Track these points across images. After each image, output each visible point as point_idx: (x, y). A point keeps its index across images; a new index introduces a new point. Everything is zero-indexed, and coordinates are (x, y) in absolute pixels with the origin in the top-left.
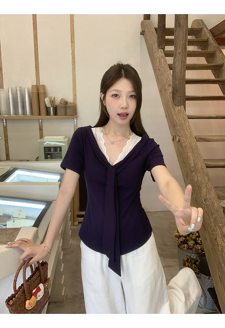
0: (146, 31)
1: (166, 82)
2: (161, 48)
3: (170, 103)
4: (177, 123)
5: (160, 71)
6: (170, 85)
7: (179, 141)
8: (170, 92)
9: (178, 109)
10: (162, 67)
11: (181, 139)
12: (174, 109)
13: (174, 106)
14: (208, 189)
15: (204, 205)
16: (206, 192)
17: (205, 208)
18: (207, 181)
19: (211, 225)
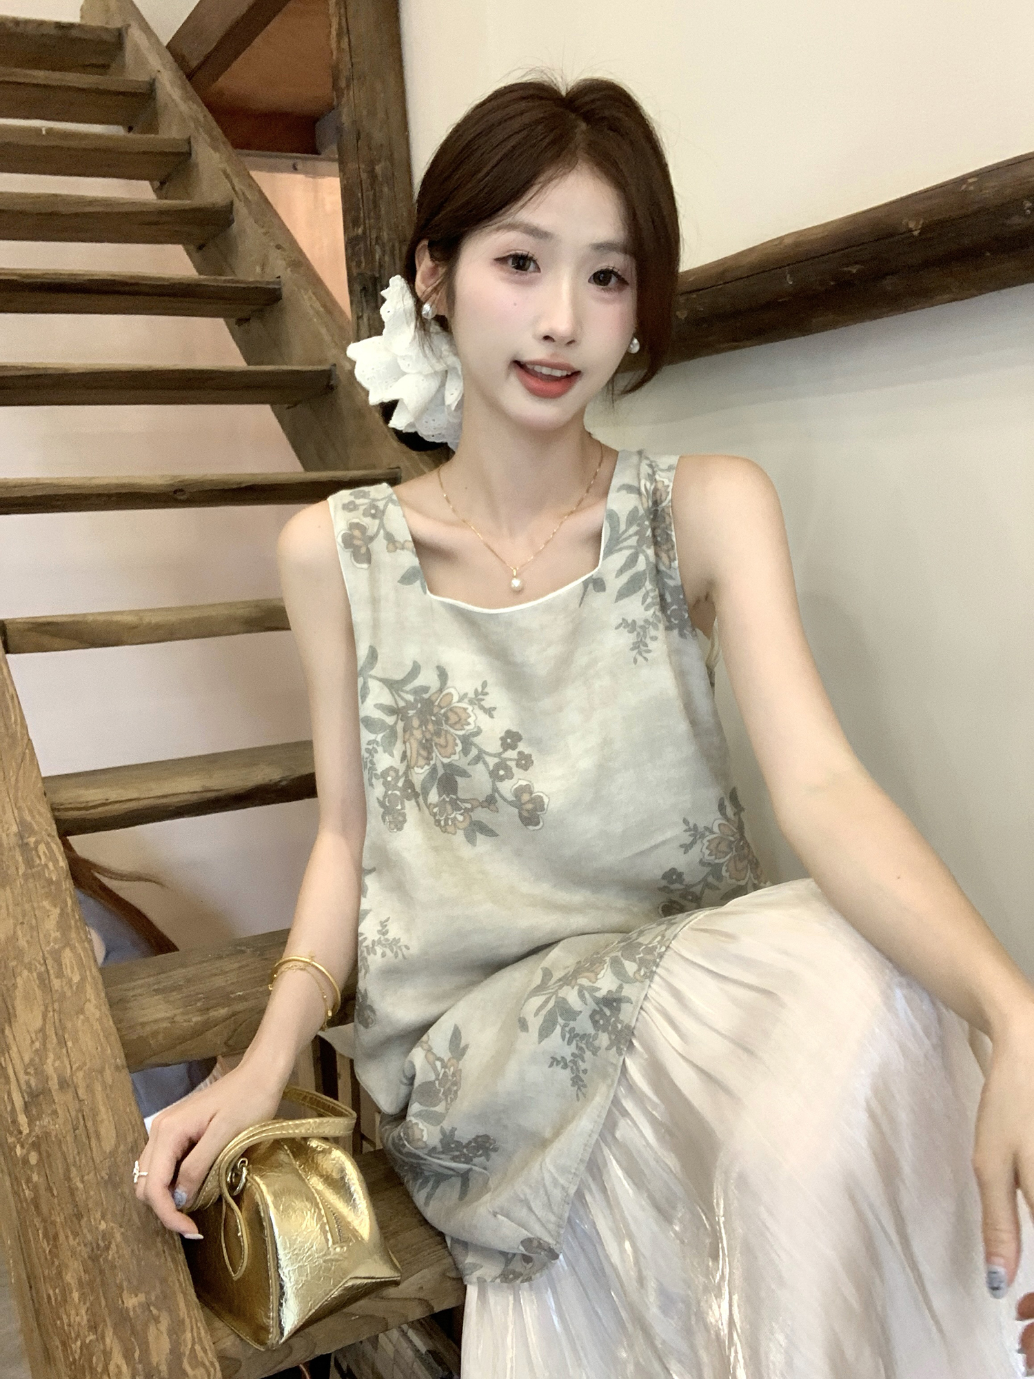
14: (56, 1006)
15: (22, 1147)
16: (42, 1030)
17: (31, 1168)
18: (55, 940)
19: (69, 1316)
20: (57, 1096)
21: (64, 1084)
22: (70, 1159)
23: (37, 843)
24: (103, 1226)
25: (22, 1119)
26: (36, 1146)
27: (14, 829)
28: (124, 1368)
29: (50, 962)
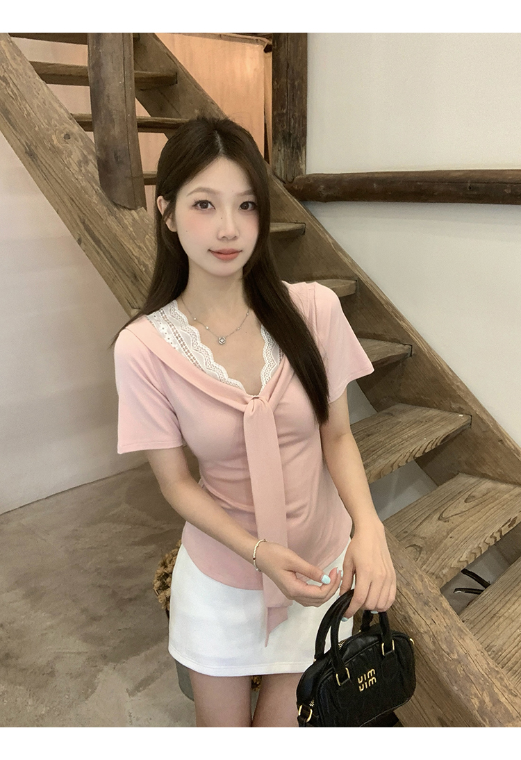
1: (49, 124)
3: (95, 199)
4: (145, 266)
5: (7, 83)
6: (68, 136)
8: (80, 162)
9: (134, 219)
10: (11, 72)
12: (119, 221)
13: (116, 209)
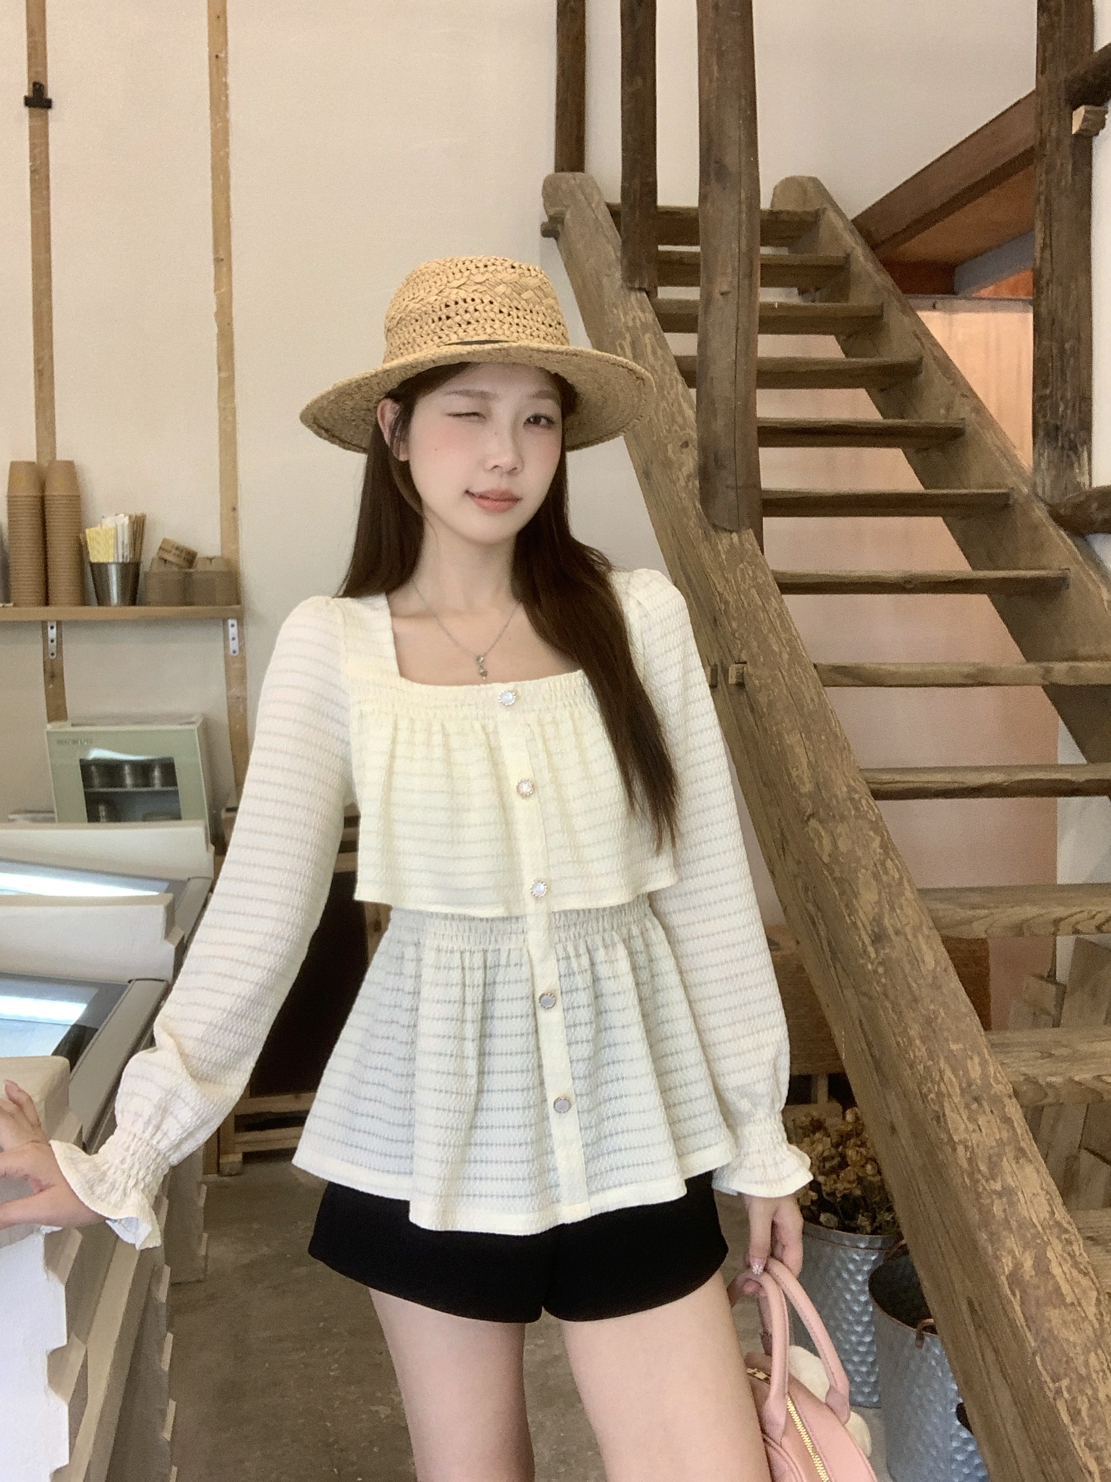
0: (568, 216)
1: (669, 431)
2: (641, 289)
3: (693, 521)
4: (727, 603)
6: (686, 444)
7: (741, 685)
8: (689, 476)
9: (732, 545)
11: (750, 676)
12: (714, 548)
13: (713, 533)
14: (887, 890)
15: (872, 964)
16: (879, 902)
17: (880, 975)
18: (880, 853)
19: (914, 1052)
20: (893, 937)
21: (897, 933)
22: (907, 971)
23: (860, 798)
24: (932, 1007)
25: (871, 949)
26: (881, 963)
27: (845, 789)
28: (954, 1080)
29: (879, 866)
